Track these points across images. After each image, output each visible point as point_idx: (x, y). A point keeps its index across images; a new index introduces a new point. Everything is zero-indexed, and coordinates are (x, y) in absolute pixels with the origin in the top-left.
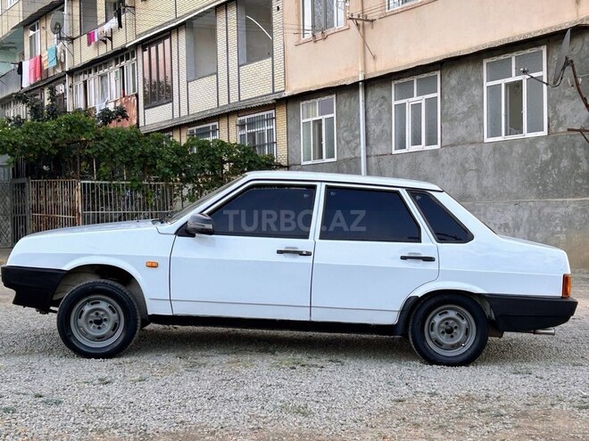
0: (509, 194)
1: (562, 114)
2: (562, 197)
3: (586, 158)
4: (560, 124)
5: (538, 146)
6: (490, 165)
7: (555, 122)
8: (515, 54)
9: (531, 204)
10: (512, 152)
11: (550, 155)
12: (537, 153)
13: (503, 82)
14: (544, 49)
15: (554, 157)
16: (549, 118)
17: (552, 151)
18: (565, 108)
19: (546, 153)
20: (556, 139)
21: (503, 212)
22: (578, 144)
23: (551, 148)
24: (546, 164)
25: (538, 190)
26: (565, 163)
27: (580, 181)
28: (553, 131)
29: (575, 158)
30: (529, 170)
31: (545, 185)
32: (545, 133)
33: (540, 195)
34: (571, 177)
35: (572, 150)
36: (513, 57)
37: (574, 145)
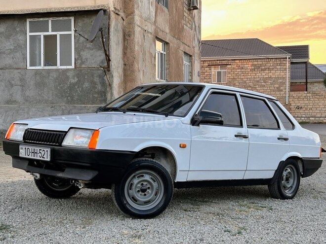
0: (46, 101)
1: (84, 57)
2: (84, 104)
3: (100, 83)
4: (83, 63)
5: (68, 74)
6: (32, 83)
7: (79, 61)
8: (51, 19)
9: (64, 107)
10: (49, 76)
11: (76, 79)
12: (68, 77)
13: (42, 34)
14: (72, 19)
15: (79, 81)
16: (75, 59)
17: (78, 78)
18: (86, 54)
19: (74, 79)
20: (81, 71)
21: (42, 112)
22: (95, 75)
23: (78, 76)
24: (74, 85)
25: (68, 99)
26: (86, 85)
27: (96, 96)
28: (78, 66)
29: (93, 83)
30: (61, 88)
31: (72, 97)
32: (73, 67)
33: (68, 102)
34: (90, 93)
35: (92, 78)
36: (50, 21)
37: (93, 76)
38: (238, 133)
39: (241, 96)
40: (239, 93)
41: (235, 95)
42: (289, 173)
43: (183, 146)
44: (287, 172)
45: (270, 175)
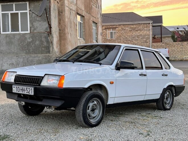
0: (13, 53)
1: (35, 26)
2: (36, 54)
3: (46, 41)
4: (35, 29)
5: (26, 36)
6: (4, 42)
7: (33, 29)
8: (15, 3)
9: (24, 56)
10: (14, 38)
11: (31, 39)
12: (26, 38)
13: (9, 13)
14: (28, 3)
15: (33, 40)
16: (30, 27)
17: (32, 38)
18: (36, 24)
19: (30, 39)
20: (34, 34)
21: (11, 59)
22: (43, 37)
23: (32, 37)
24: (30, 43)
25: (26, 51)
26: (37, 43)
27: (43, 49)
28: (32, 31)
29: (41, 41)
30: (22, 44)
31: (29, 50)
32: (29, 32)
33: (26, 53)
34: (40, 48)
35: (40, 38)
37: (41, 37)
38: (141, 73)
39: (141, 50)
40: (140, 49)
41: (138, 50)
42: (168, 95)
43: (112, 83)
44: (167, 94)
45: (158, 97)
